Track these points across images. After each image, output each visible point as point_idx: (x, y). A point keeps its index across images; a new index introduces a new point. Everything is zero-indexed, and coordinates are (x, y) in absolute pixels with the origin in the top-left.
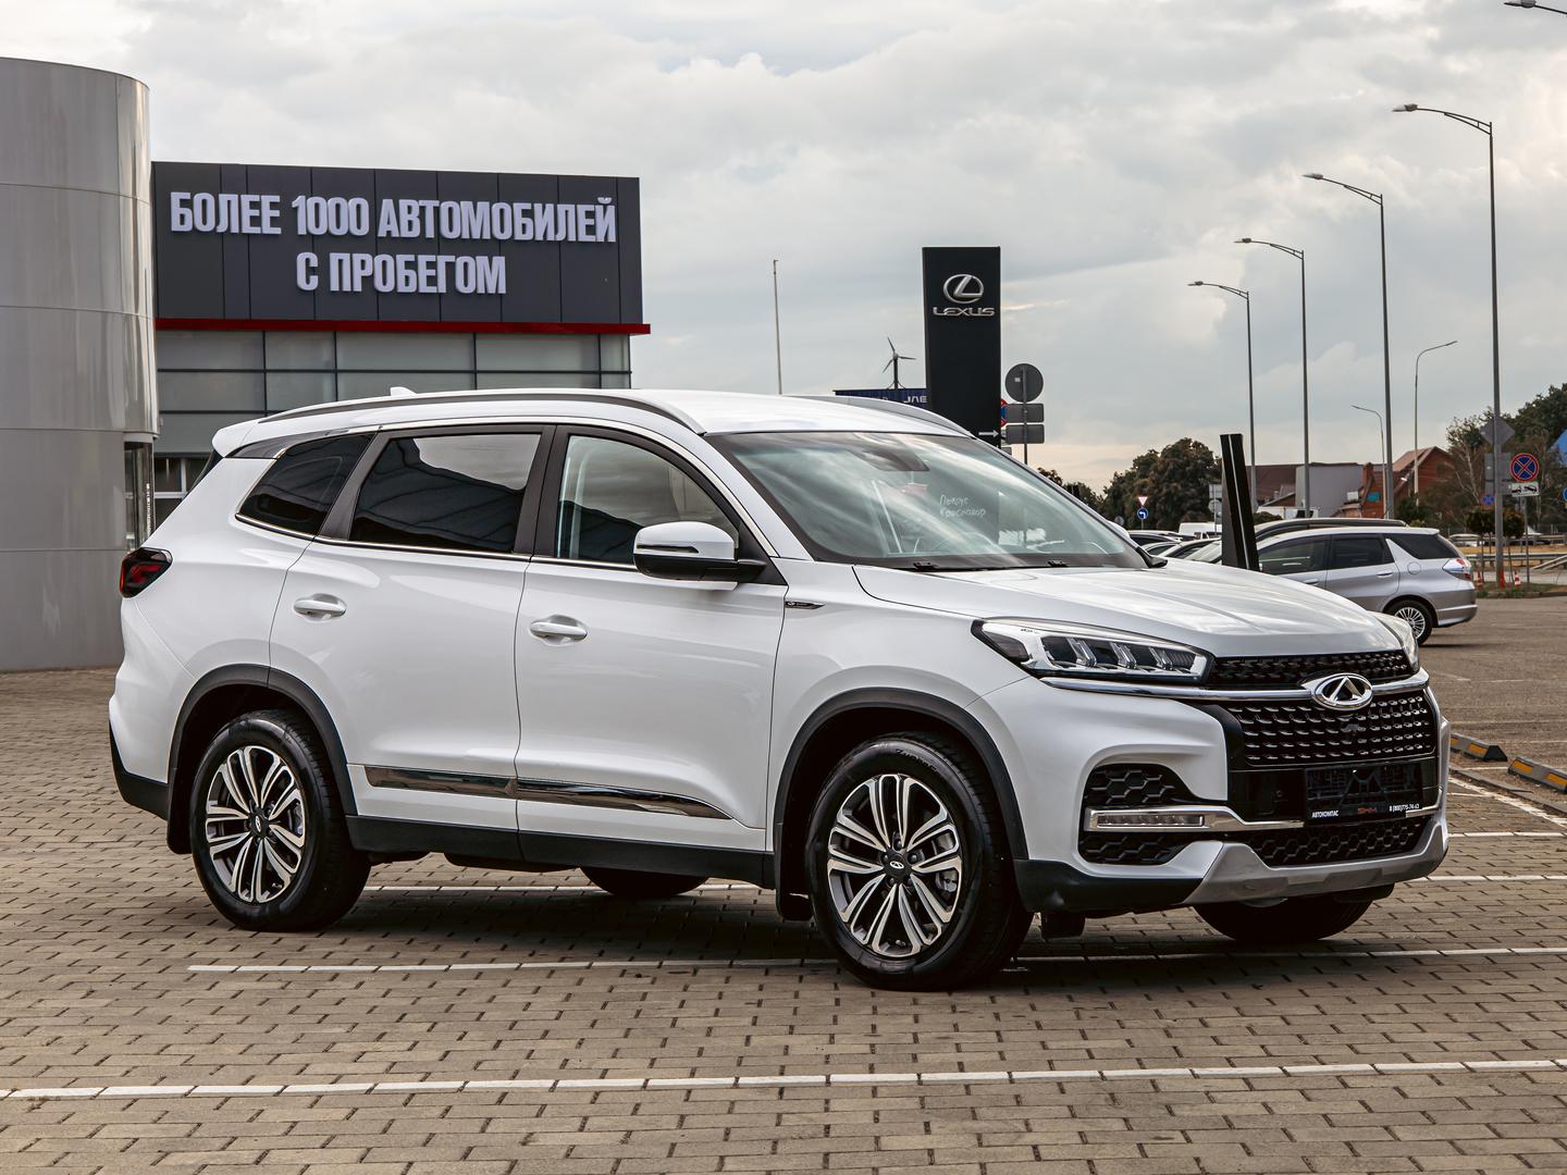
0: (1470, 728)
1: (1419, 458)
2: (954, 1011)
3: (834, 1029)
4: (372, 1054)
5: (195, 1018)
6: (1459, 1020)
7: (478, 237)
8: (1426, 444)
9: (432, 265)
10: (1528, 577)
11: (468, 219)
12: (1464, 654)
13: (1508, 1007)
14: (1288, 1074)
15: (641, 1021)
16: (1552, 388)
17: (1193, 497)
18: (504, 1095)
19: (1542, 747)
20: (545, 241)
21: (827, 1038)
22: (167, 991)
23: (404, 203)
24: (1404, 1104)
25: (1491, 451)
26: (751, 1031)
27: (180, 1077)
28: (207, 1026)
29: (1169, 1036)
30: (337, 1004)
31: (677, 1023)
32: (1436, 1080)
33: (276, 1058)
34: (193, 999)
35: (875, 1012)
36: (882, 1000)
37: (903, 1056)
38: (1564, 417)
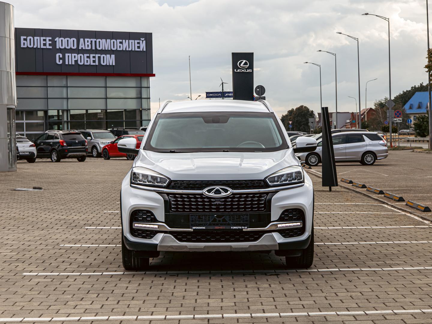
0: (392, 191)
1: (367, 110)
2: (259, 290)
3: (222, 297)
4: (80, 306)
5: (24, 292)
6: (415, 293)
8: (368, 107)
9: (94, 57)
10: (399, 144)
11: (104, 44)
12: (385, 168)
14: (367, 314)
15: (163, 294)
16: (403, 91)
17: (304, 121)
18: (121, 321)
19: (414, 197)
20: (126, 50)
21: (220, 300)
22: (16, 282)
23: (86, 40)
25: (388, 109)
26: (197, 297)
27: (19, 315)
28: (28, 295)
29: (327, 299)
30: (69, 287)
31: (174, 294)
32: (414, 317)
33: (50, 307)
34: (24, 285)
35: (234, 291)
36: (236, 286)
37: (245, 307)
38: (407, 100)
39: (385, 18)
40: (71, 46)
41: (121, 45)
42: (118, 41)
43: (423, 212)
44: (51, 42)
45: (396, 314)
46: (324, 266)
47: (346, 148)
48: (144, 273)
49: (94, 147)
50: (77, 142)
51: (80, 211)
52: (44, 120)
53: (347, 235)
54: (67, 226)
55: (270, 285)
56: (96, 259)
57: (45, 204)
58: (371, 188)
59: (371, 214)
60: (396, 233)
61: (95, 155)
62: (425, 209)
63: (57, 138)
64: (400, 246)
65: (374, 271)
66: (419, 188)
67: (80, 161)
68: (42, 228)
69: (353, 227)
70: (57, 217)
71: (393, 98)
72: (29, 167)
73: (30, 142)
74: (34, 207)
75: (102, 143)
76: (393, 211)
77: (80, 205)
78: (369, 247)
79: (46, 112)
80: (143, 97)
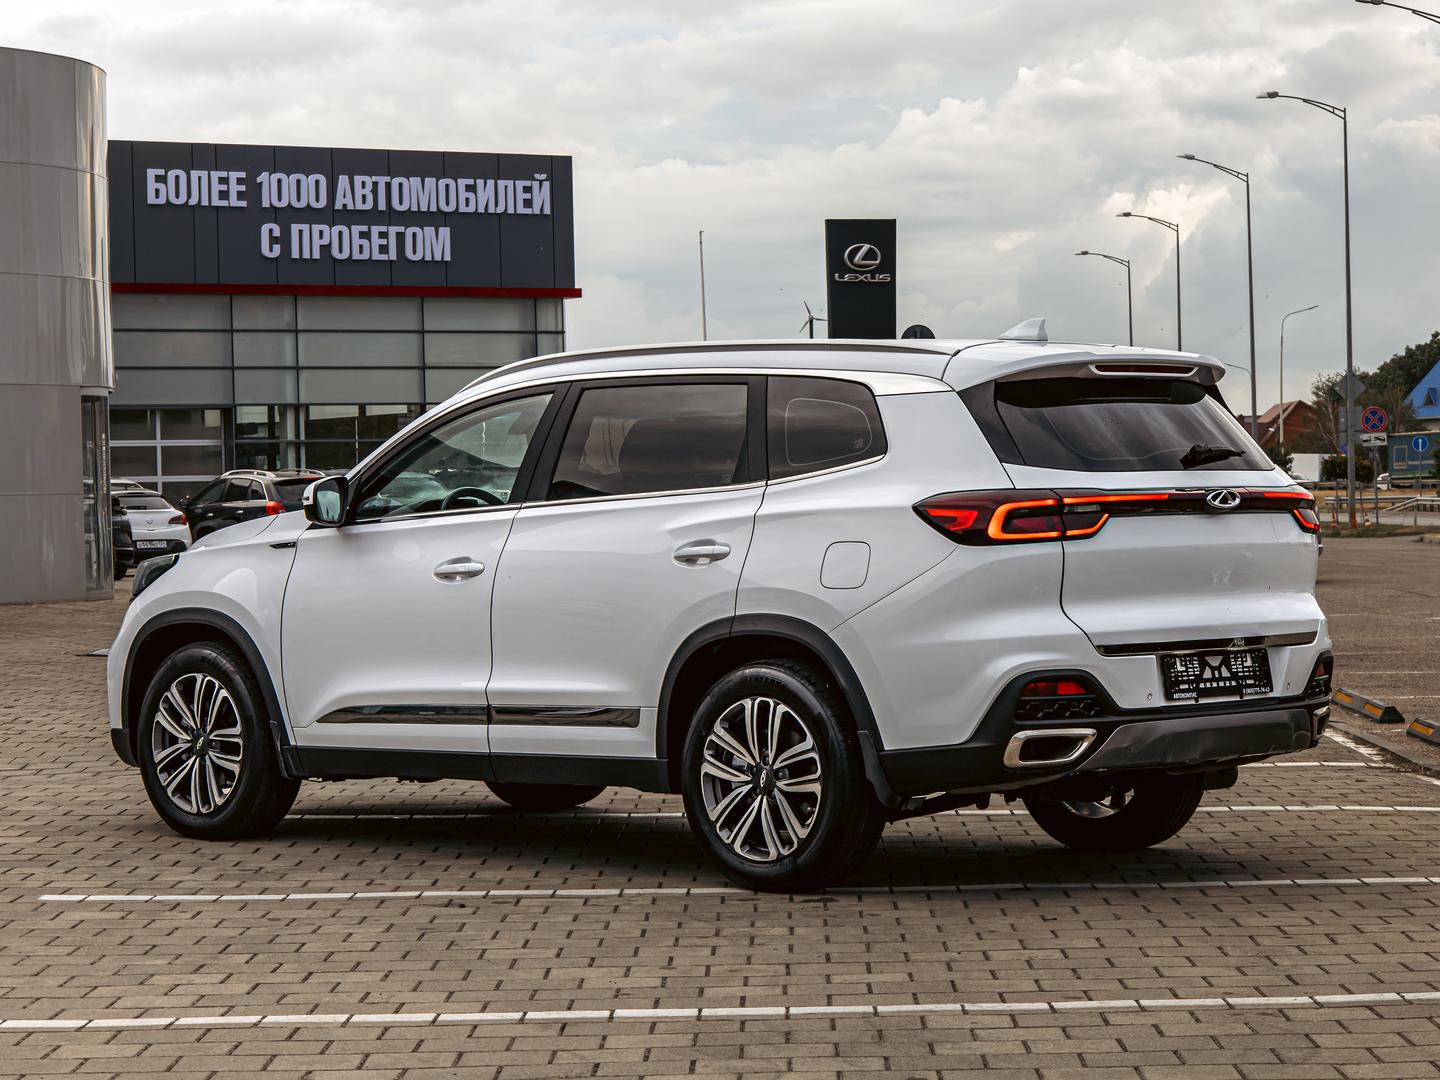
1: (1284, 411)
2: (752, 943)
3: (632, 961)
4: (184, 987)
5: (29, 948)
6: (1231, 953)
7: (426, 210)
8: (1291, 398)
9: (383, 235)
10: (1377, 518)
11: (417, 193)
13: (1279, 941)
14: (1054, 1011)
15: (451, 953)
18: (297, 1030)
19: (1366, 678)
20: (486, 213)
21: (622, 971)
22: (12, 921)
23: (358, 179)
24: (1159, 1043)
28: (38, 957)
29: (950, 969)
30: (169, 934)
31: (485, 955)
32: (1195, 1017)
33: (92, 990)
34: (34, 930)
35: (676, 945)
36: (686, 931)
37: (690, 990)
38: (1417, 374)
39: (1331, 110)
40: (308, 199)
41: (471, 195)
42: (463, 182)
43: (1377, 725)
44: (243, 188)
45: (1143, 1009)
52: (221, 438)
62: (1384, 713)
63: (258, 495)
64: (1246, 821)
66: (1394, 652)
71: (1372, 370)
73: (172, 509)
79: (228, 412)
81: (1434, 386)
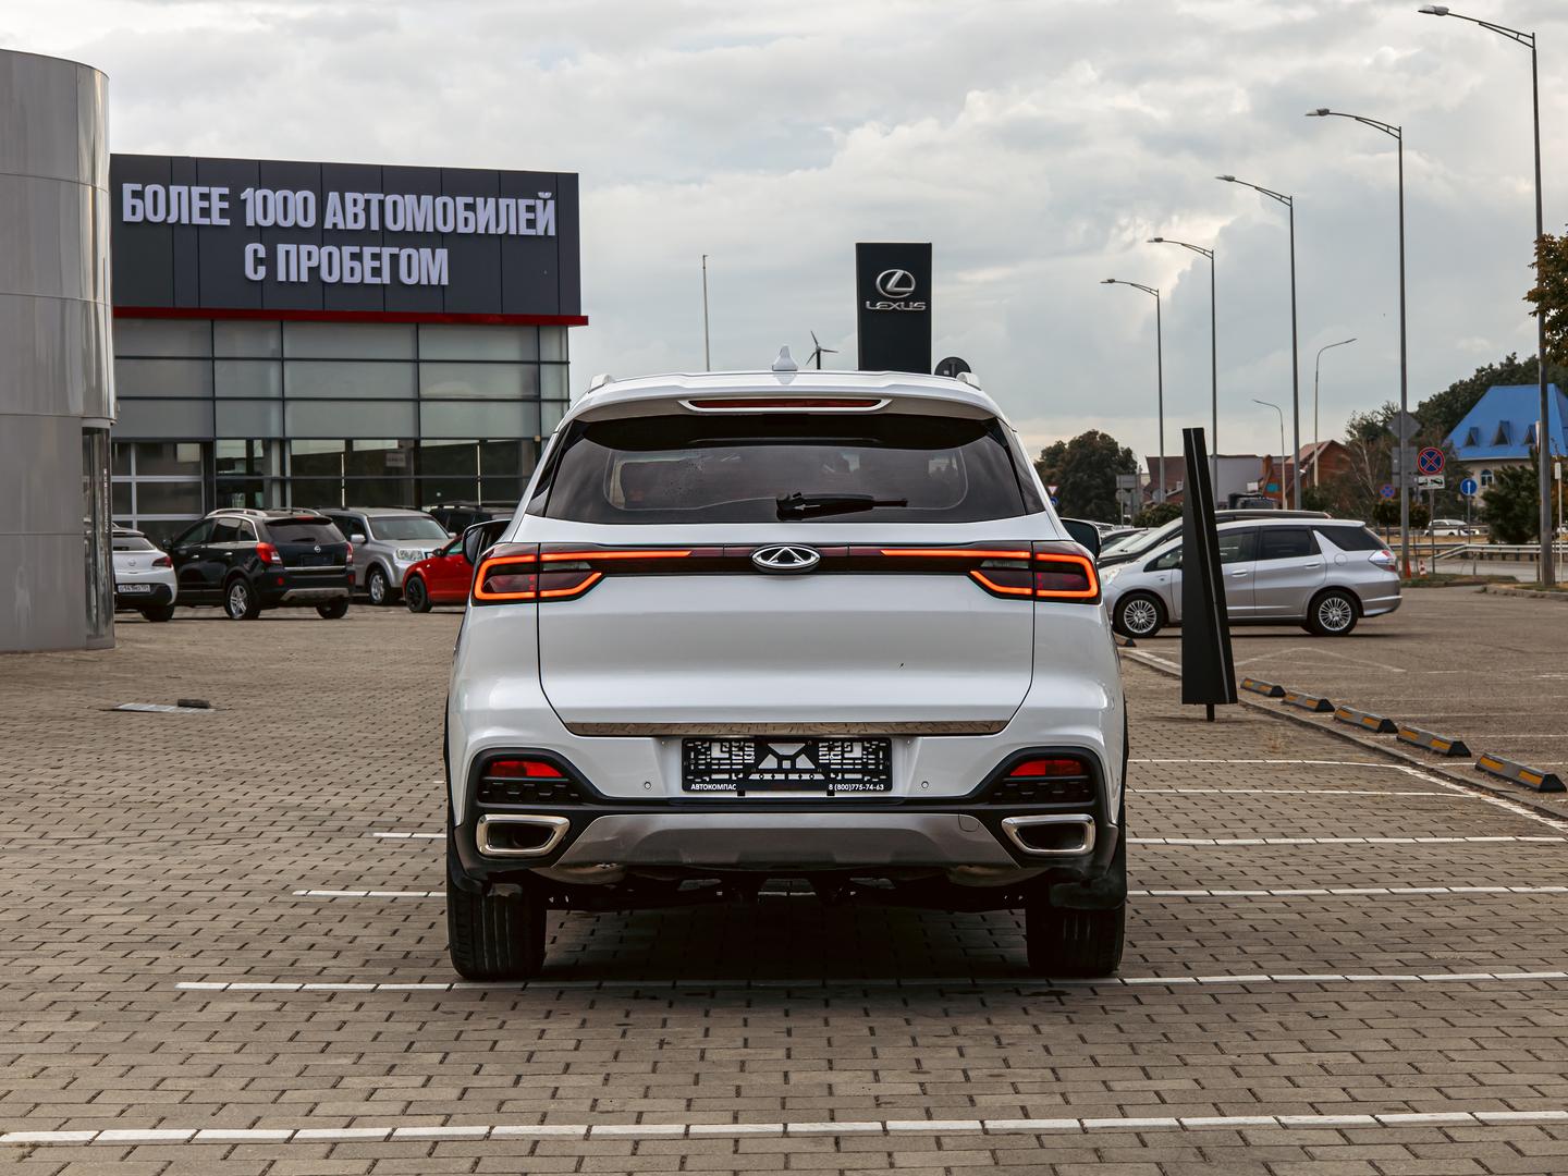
0: (1422, 721)
1: (1318, 449)
2: (1000, 1044)
3: (876, 1064)
5: (189, 1045)
6: (1544, 1058)
7: (422, 230)
8: (1324, 438)
9: (376, 257)
10: (1434, 566)
11: (412, 212)
12: (1381, 643)
14: (1383, 1125)
15: (668, 1055)
17: (1099, 487)
18: (536, 1143)
19: (1501, 742)
20: (487, 235)
21: (870, 1076)
22: (157, 1012)
23: (349, 196)
24: (1525, 1164)
25: (1397, 444)
26: (788, 1065)
27: (181, 1119)
28: (203, 1056)
29: (1238, 1075)
30: (339, 1029)
31: (707, 1055)
32: (1548, 1133)
33: (281, 1095)
34: (184, 1023)
35: (915, 1044)
36: (919, 1028)
37: (958, 1099)
38: (1458, 410)
39: (1386, 128)
40: (296, 217)
41: (470, 214)
42: (461, 201)
43: (1537, 794)
44: (226, 205)
45: (1484, 1124)
46: (1218, 966)
47: (1254, 576)
48: (595, 984)
49: (376, 568)
50: (317, 549)
51: (350, 779)
52: (199, 474)
53: (1286, 864)
54: (312, 829)
55: (1035, 1026)
56: (421, 938)
57: (226, 757)
58: (1351, 713)
59: (1363, 797)
60: (1454, 859)
61: (378, 597)
62: (1544, 781)
63: (247, 536)
64: (1475, 904)
65: (1394, 983)
66: (1517, 714)
67: (326, 616)
68: (223, 836)
69: (1304, 841)
70: (273, 799)
71: (1412, 408)
72: (153, 636)
73: (156, 550)
74: (189, 764)
75: (404, 555)
76: (1435, 787)
77: (345, 761)
78: (1368, 905)
79: (208, 446)
80: (544, 396)
81: (1475, 425)
